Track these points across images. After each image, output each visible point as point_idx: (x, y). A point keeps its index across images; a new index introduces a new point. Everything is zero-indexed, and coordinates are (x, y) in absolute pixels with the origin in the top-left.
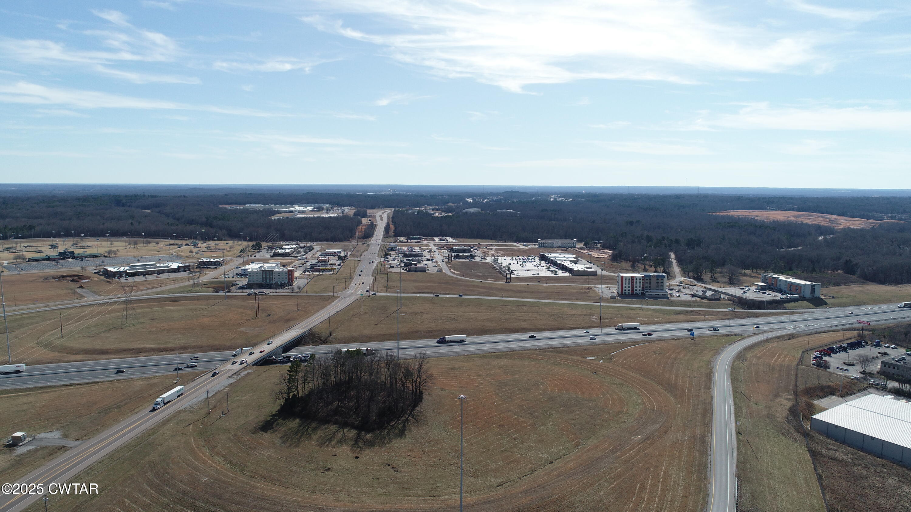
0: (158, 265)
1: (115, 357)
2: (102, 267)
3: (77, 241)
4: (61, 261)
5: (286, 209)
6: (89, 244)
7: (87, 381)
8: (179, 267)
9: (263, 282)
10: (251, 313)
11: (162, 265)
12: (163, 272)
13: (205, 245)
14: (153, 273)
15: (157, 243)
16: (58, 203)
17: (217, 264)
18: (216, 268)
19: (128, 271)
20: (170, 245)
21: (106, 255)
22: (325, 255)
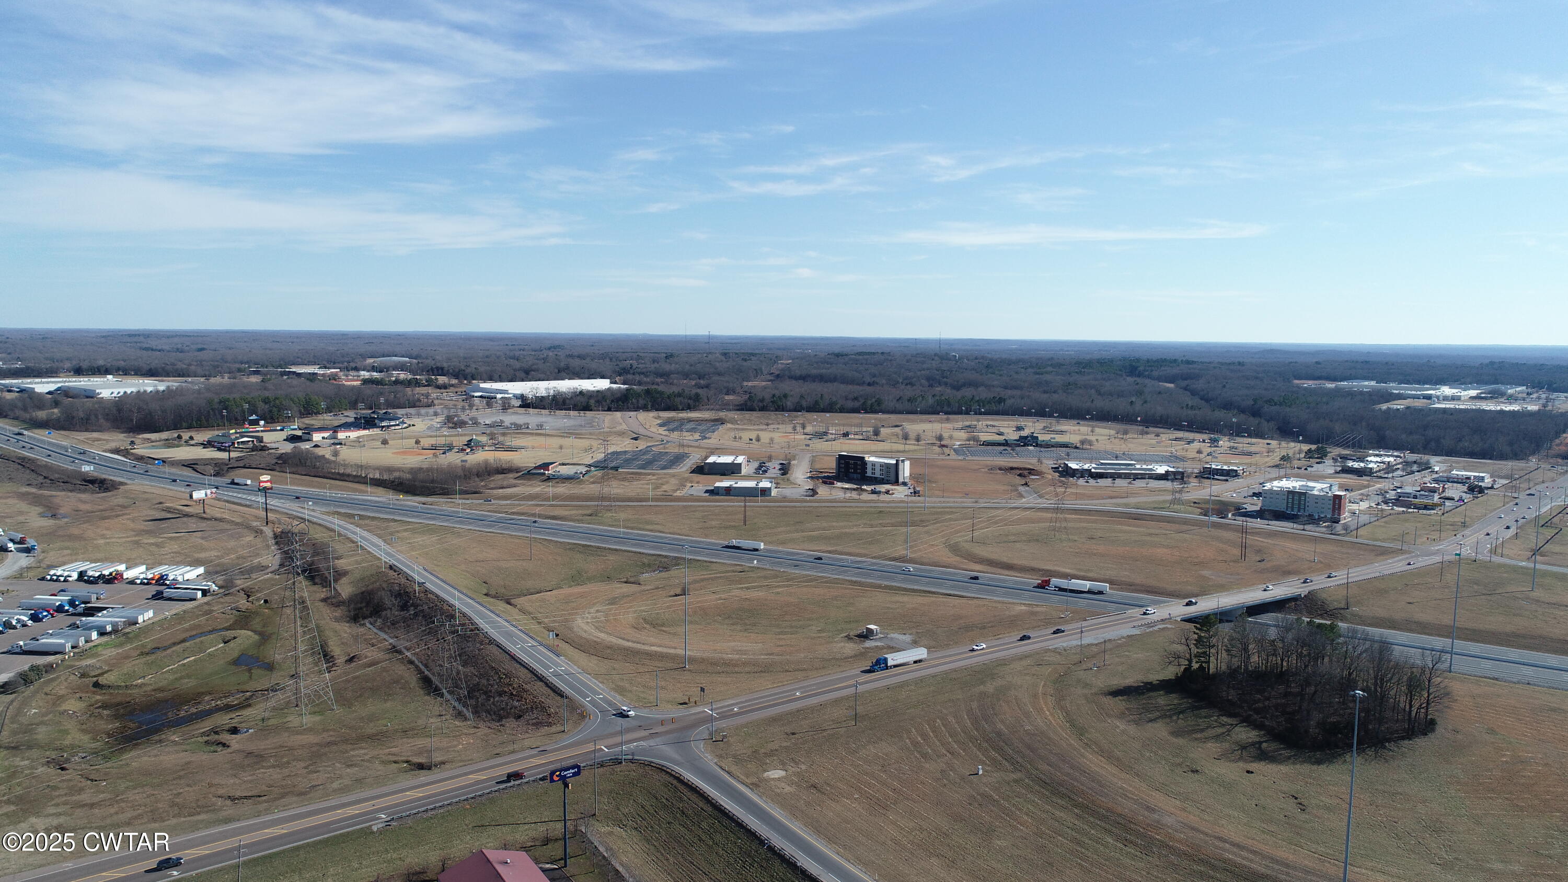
0: (1138, 466)
1: (1019, 575)
2: (1062, 462)
3: (1051, 424)
4: (1018, 449)
5: (1419, 393)
6: (1064, 428)
7: (973, 595)
8: (1167, 472)
9: (1287, 509)
10: (1236, 552)
11: (1144, 467)
12: (1141, 477)
13: (1228, 444)
14: (1127, 476)
15: (1158, 435)
16: (1049, 369)
17: (1231, 474)
18: (1227, 480)
19: (1093, 470)
20: (1176, 439)
21: (1078, 445)
22: (1445, 479)
